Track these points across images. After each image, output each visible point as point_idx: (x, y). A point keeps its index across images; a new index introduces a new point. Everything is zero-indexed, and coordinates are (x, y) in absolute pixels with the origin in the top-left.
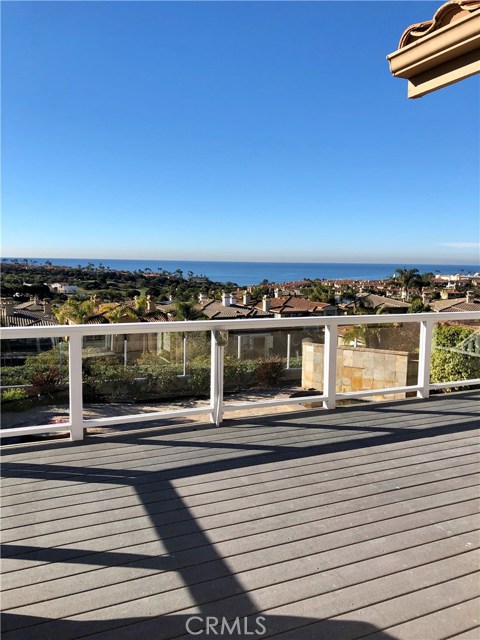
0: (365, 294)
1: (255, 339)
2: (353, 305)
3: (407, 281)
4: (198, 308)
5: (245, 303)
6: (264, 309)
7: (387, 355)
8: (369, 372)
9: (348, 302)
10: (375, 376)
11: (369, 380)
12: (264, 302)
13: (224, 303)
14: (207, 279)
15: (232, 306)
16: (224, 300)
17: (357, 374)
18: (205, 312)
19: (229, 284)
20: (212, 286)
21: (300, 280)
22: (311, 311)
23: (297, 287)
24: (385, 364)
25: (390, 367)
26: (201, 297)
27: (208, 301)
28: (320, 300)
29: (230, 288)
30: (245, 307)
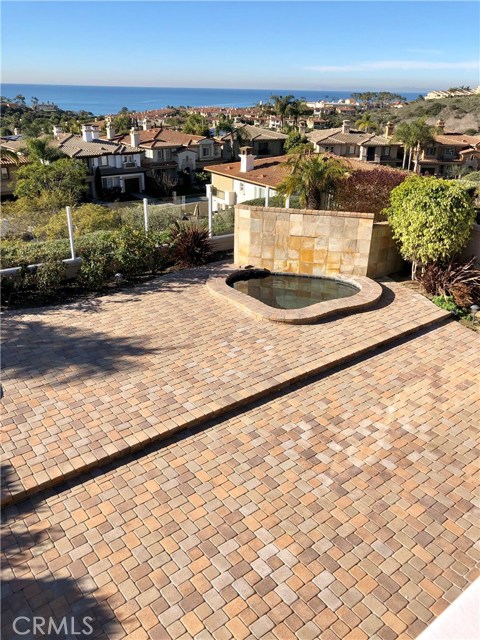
0: (241, 125)
1: (127, 181)
2: (230, 137)
3: (283, 109)
4: (54, 145)
5: (109, 137)
6: (133, 144)
7: (348, 218)
8: (323, 242)
9: (225, 135)
10: (331, 247)
11: (323, 251)
12: (132, 136)
13: (84, 138)
14: (56, 107)
15: (95, 141)
16: (84, 133)
17: (308, 245)
18: (64, 150)
19: (83, 113)
20: (63, 116)
21: (163, 108)
22: (186, 145)
23: (161, 116)
24: (343, 231)
25: (350, 235)
26: (55, 130)
27: (66, 135)
28: (194, 133)
29: (86, 119)
30: (110, 143)
